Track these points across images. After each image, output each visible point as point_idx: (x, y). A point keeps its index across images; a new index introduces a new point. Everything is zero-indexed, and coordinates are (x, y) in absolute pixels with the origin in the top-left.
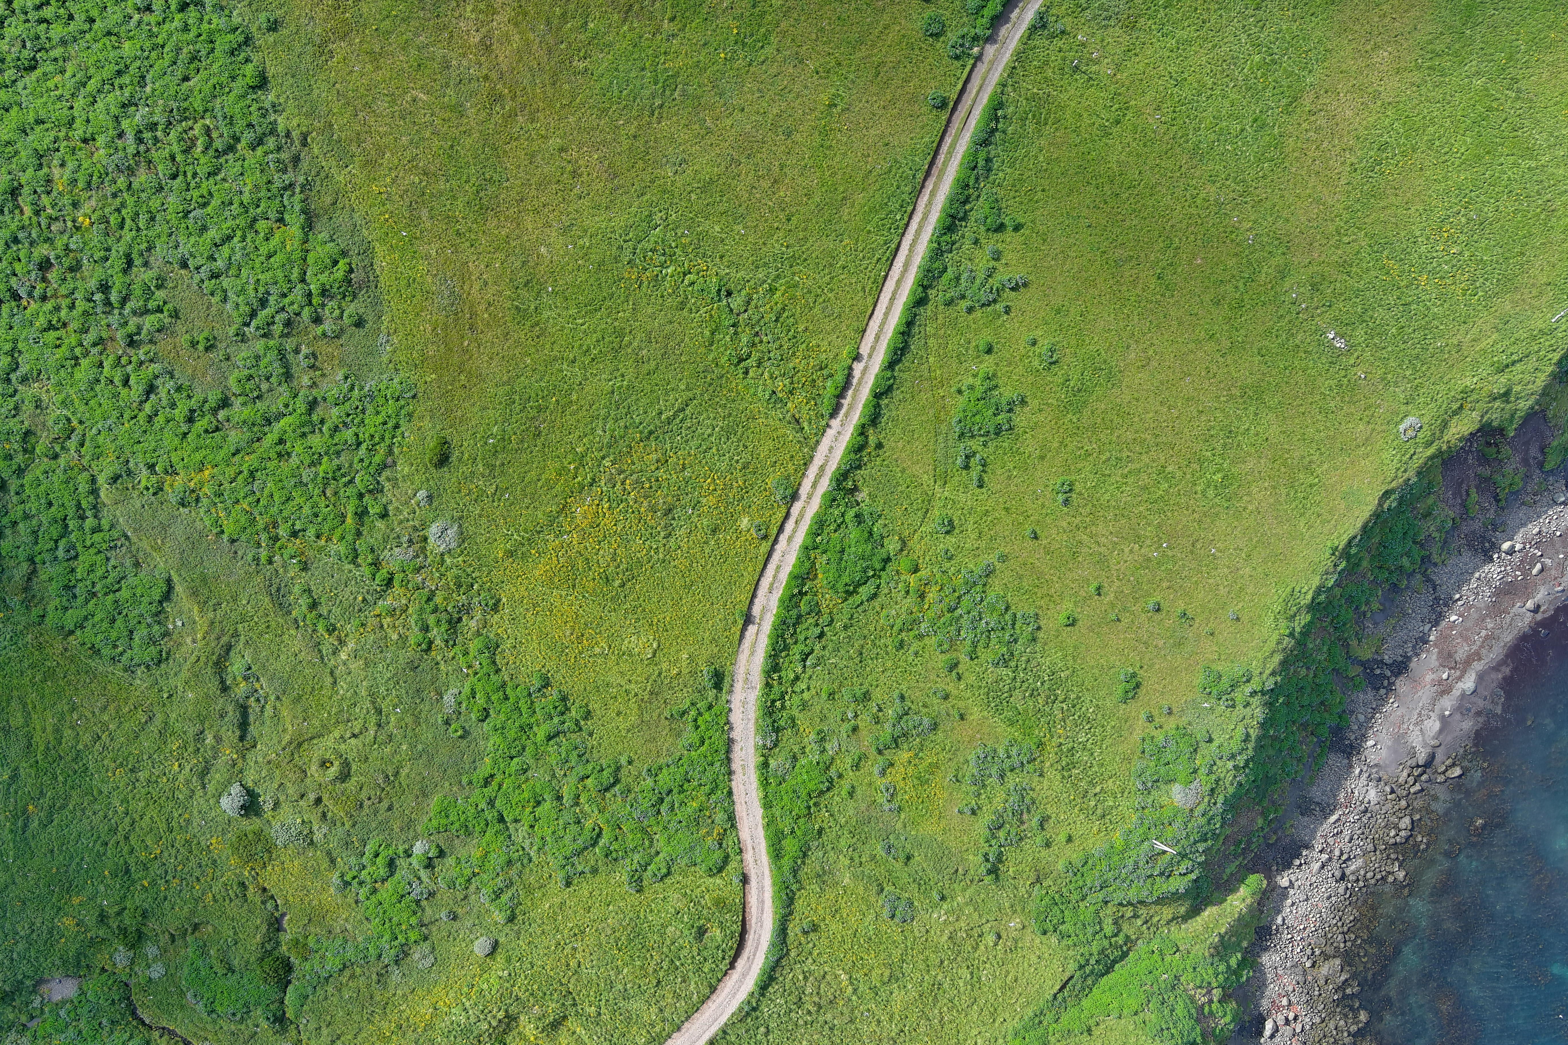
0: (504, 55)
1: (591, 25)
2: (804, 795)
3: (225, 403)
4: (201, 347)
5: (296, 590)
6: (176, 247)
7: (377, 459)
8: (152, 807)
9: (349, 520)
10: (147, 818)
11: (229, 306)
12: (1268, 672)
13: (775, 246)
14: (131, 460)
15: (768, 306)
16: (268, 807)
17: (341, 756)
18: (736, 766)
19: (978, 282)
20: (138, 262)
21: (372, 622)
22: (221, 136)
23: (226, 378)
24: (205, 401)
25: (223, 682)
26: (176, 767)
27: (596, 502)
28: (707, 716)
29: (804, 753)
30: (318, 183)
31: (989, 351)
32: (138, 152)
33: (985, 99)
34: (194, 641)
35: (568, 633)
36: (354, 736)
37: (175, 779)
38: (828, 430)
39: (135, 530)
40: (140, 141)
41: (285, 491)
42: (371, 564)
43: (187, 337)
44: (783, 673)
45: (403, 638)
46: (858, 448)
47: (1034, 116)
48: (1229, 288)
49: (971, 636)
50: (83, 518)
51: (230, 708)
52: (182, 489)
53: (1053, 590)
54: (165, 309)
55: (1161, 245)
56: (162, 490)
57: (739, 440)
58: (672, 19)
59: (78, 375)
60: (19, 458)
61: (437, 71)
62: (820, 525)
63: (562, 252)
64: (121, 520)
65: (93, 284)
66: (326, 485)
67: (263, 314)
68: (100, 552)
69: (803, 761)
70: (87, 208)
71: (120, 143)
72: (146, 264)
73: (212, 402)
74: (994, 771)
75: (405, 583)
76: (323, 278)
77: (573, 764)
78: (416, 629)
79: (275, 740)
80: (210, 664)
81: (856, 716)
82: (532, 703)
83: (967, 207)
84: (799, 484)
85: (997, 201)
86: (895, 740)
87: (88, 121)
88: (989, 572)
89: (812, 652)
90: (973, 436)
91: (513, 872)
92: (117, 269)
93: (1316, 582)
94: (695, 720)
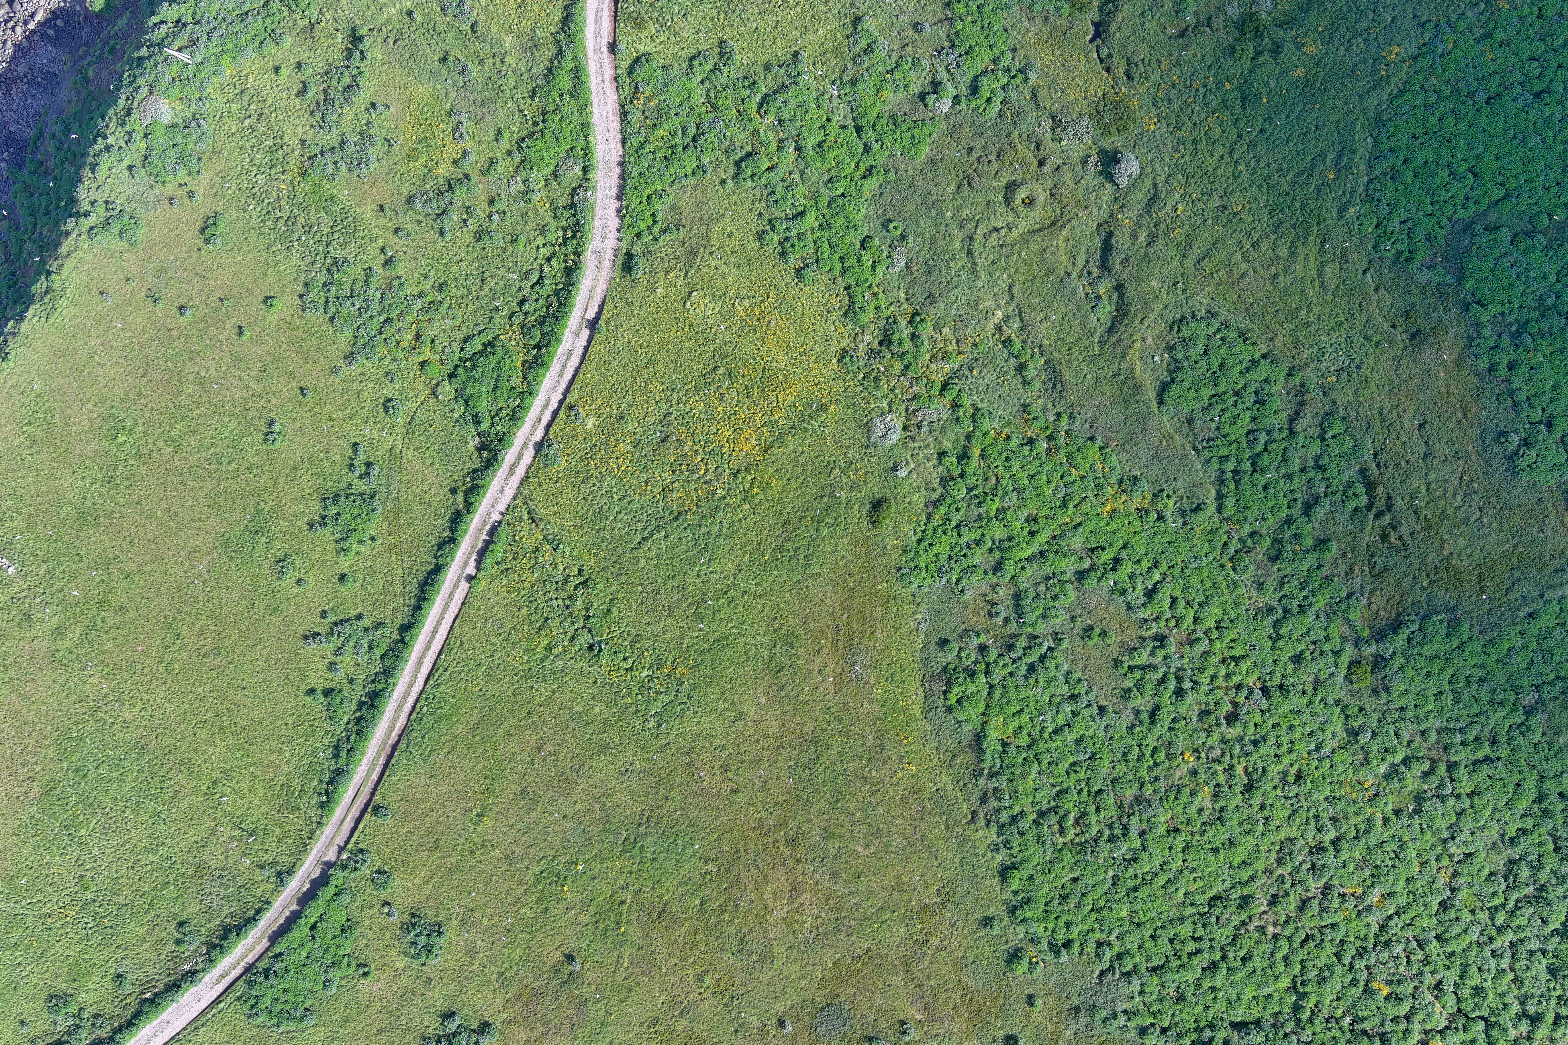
0: (780, 880)
1: (697, 902)
2: (548, 136)
3: (1081, 575)
4: (1097, 631)
5: (1037, 385)
6: (1106, 727)
7: (942, 511)
8: (1210, 168)
9: (976, 452)
10: (1217, 156)
11: (1066, 668)
12: (74, 236)
13: (543, 691)
14: (1180, 526)
15: (554, 633)
16: (1094, 159)
17: (1012, 209)
18: (617, 171)
19: (351, 643)
20: (1145, 716)
21: (966, 348)
22: (1049, 827)
23: (1078, 599)
24: (1100, 579)
25: (1121, 296)
26: (1180, 209)
27: (735, 454)
28: (643, 226)
29: (546, 180)
30: (967, 776)
31: (342, 577)
32: (1129, 816)
33: (338, 812)
34: (1144, 339)
35: (773, 322)
36: (997, 230)
37: (1183, 197)
38: (503, 510)
39: (1186, 456)
40: (1125, 828)
41: (1035, 484)
42: (961, 406)
43: (1108, 641)
44: (563, 266)
45: (937, 328)
46: (473, 491)
47: (293, 793)
48: (110, 622)
49: (370, 293)
50: (1235, 472)
51: (1117, 267)
52: (1134, 494)
53: (287, 334)
54: (1126, 669)
55: (176, 666)
56: (1154, 495)
57: (591, 505)
58: (622, 903)
59: (1219, 611)
60: (1287, 534)
61: (843, 871)
62: (515, 416)
63: (746, 696)
64: (1199, 467)
65: (1190, 698)
66: (995, 488)
67: (1033, 658)
68: (1225, 436)
69: (547, 171)
70: (1185, 768)
71: (1144, 826)
72: (1137, 712)
73: (1093, 578)
74: (351, 149)
75: (930, 385)
76: (972, 688)
77: (781, 185)
78: (924, 337)
79: (1077, 231)
80: (1131, 315)
81: (490, 216)
82: (816, 253)
83: (358, 714)
84: (534, 458)
85: (331, 718)
86: (451, 188)
87: (1170, 848)
88: (350, 357)
89: (532, 287)
90: (361, 494)
91: (851, 71)
92: (1165, 710)
93: (25, 326)
94: (654, 222)
